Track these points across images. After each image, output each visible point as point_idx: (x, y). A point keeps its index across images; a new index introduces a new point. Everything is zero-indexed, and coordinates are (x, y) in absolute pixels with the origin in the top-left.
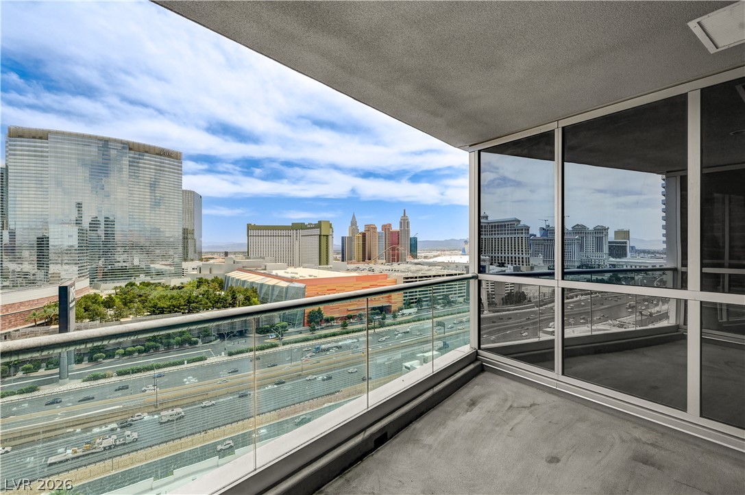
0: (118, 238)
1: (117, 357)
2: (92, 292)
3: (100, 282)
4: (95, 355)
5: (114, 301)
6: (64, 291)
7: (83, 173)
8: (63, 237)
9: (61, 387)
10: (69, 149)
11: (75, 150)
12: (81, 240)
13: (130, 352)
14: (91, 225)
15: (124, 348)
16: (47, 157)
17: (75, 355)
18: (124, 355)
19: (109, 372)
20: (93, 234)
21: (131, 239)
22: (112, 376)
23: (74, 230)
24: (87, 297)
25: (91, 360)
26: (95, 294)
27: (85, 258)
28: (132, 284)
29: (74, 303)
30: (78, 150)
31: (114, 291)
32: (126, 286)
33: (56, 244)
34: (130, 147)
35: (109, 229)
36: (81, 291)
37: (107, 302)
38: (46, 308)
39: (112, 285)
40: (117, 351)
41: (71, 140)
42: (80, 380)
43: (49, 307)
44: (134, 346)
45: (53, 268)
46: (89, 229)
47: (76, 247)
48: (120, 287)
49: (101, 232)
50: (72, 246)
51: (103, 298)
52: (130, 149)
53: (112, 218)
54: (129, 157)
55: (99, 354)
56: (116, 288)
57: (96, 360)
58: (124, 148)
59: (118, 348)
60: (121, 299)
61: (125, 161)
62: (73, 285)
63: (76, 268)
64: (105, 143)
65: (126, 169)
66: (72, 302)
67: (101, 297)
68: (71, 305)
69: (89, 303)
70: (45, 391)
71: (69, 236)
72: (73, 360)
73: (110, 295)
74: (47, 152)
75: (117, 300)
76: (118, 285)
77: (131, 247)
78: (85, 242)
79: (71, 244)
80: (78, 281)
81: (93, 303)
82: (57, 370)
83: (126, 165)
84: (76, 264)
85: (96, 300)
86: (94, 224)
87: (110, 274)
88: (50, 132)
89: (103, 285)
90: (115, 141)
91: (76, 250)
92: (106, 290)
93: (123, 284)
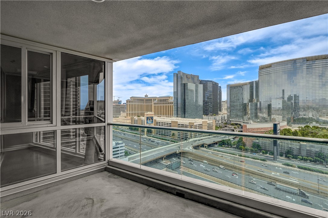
0: (301, 104)
1: (298, 159)
2: (288, 127)
3: (292, 124)
4: (288, 155)
5: (298, 133)
6: (275, 126)
7: (285, 77)
8: (277, 104)
9: (274, 163)
10: (279, 68)
11: (281, 68)
12: (283, 105)
13: (304, 159)
14: (288, 99)
15: (302, 156)
16: (271, 74)
17: (280, 152)
18: (302, 159)
19: (294, 165)
20: (289, 103)
21: (308, 104)
22: (295, 167)
23: (281, 101)
24: (286, 129)
25: (286, 157)
26: (289, 128)
27: (285, 113)
28: (308, 127)
29: (279, 131)
30: (283, 68)
31: (298, 129)
32: (305, 127)
33: (274, 107)
34: (307, 59)
35: (296, 100)
36: (283, 126)
37: (294, 133)
38: (269, 131)
39: (298, 126)
40: (299, 157)
41: (280, 65)
42: (281, 164)
43: (271, 131)
44: (308, 157)
45: (273, 116)
46: (287, 100)
47: (281, 108)
48: (302, 127)
49: (293, 102)
50: (280, 108)
51: (293, 131)
52: (307, 61)
53: (297, 95)
54: (307, 65)
55: (290, 155)
56: (299, 127)
57: (288, 157)
58: (303, 61)
59: (299, 155)
60: (301, 133)
61: (305, 67)
62: (279, 123)
63: (281, 117)
64: (294, 61)
65: (305, 70)
66: (278, 130)
67: (292, 130)
68: (278, 132)
69: (286, 132)
70: (268, 162)
71: (279, 104)
72: (279, 154)
73: (296, 130)
74: (271, 72)
75: (299, 133)
76: (301, 126)
77: (307, 108)
78: (285, 106)
79: (279, 107)
80: (282, 122)
81: (288, 132)
82: (273, 156)
83: (305, 69)
84: (281, 115)
85: (289, 131)
86: (290, 98)
87: (296, 121)
88: (272, 64)
89: (293, 125)
90: (299, 59)
91: (281, 109)
92: (295, 128)
93: (303, 126)
